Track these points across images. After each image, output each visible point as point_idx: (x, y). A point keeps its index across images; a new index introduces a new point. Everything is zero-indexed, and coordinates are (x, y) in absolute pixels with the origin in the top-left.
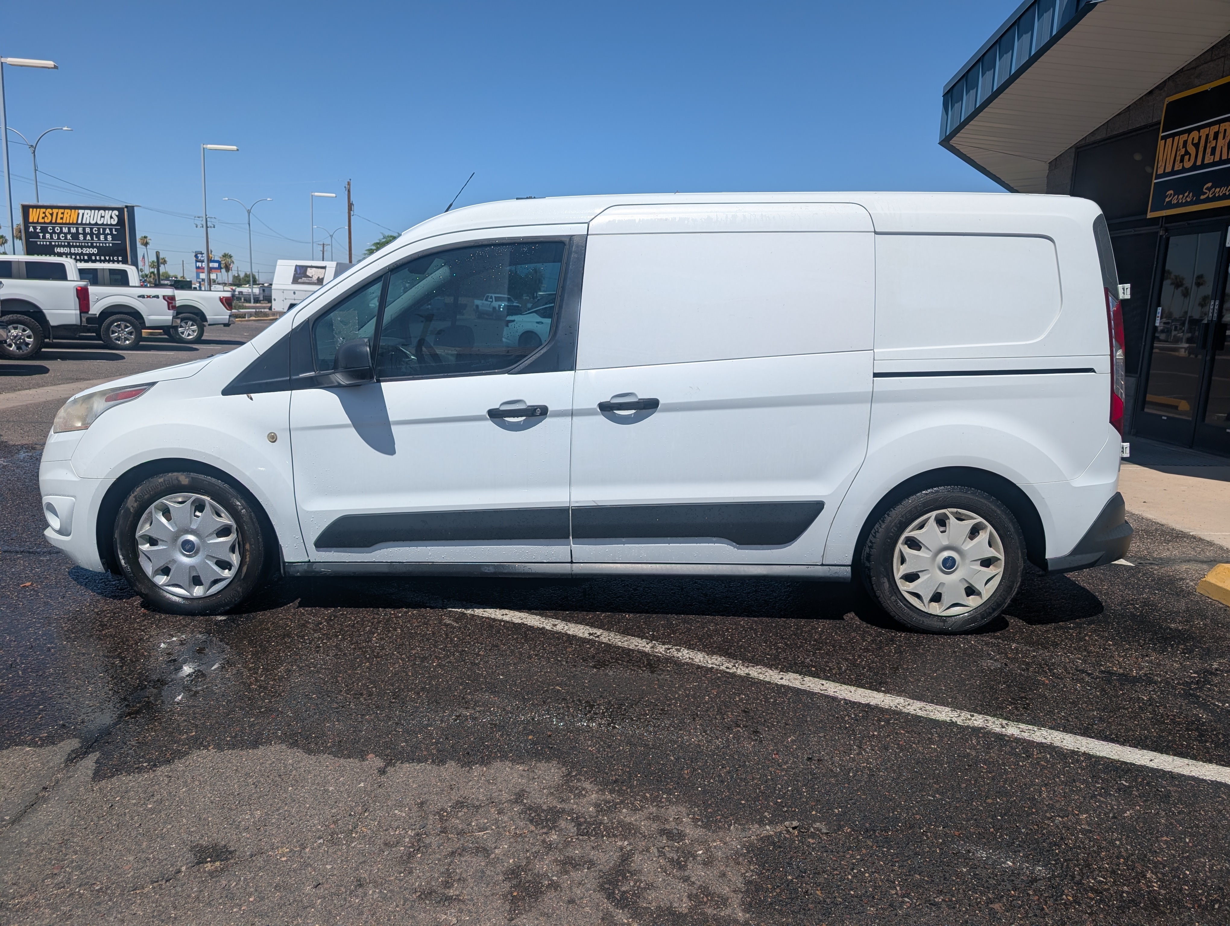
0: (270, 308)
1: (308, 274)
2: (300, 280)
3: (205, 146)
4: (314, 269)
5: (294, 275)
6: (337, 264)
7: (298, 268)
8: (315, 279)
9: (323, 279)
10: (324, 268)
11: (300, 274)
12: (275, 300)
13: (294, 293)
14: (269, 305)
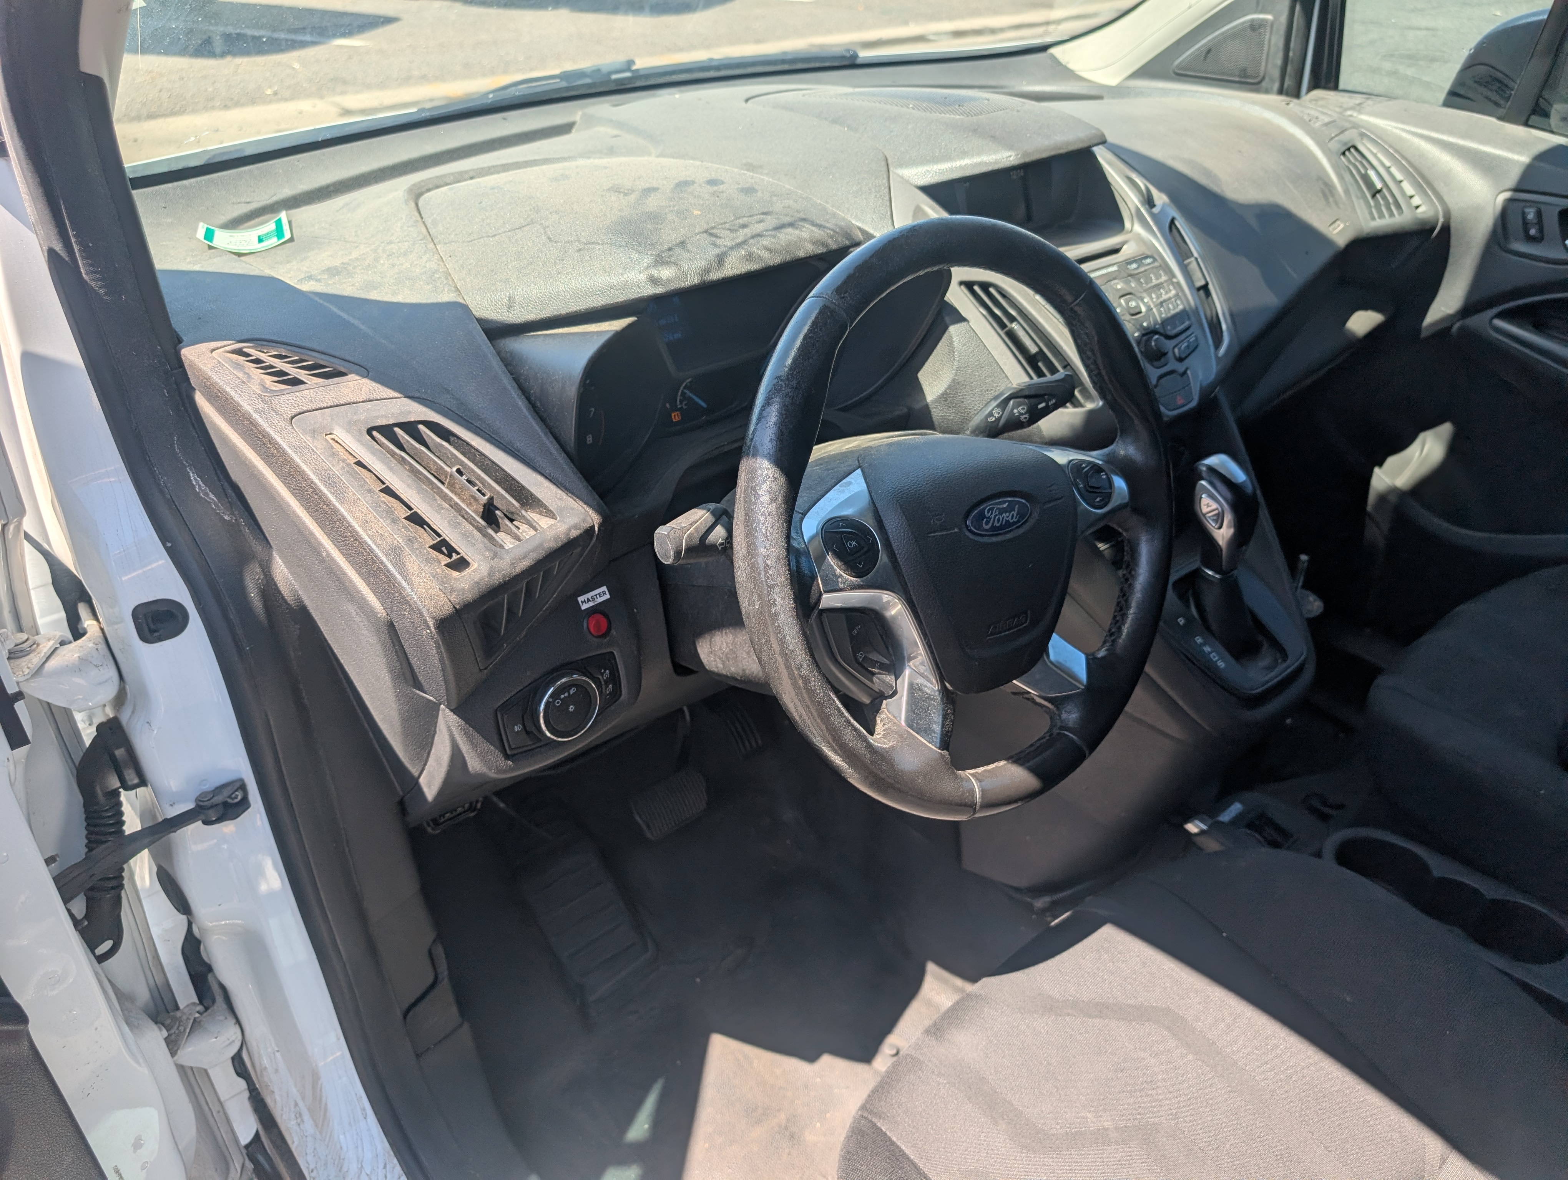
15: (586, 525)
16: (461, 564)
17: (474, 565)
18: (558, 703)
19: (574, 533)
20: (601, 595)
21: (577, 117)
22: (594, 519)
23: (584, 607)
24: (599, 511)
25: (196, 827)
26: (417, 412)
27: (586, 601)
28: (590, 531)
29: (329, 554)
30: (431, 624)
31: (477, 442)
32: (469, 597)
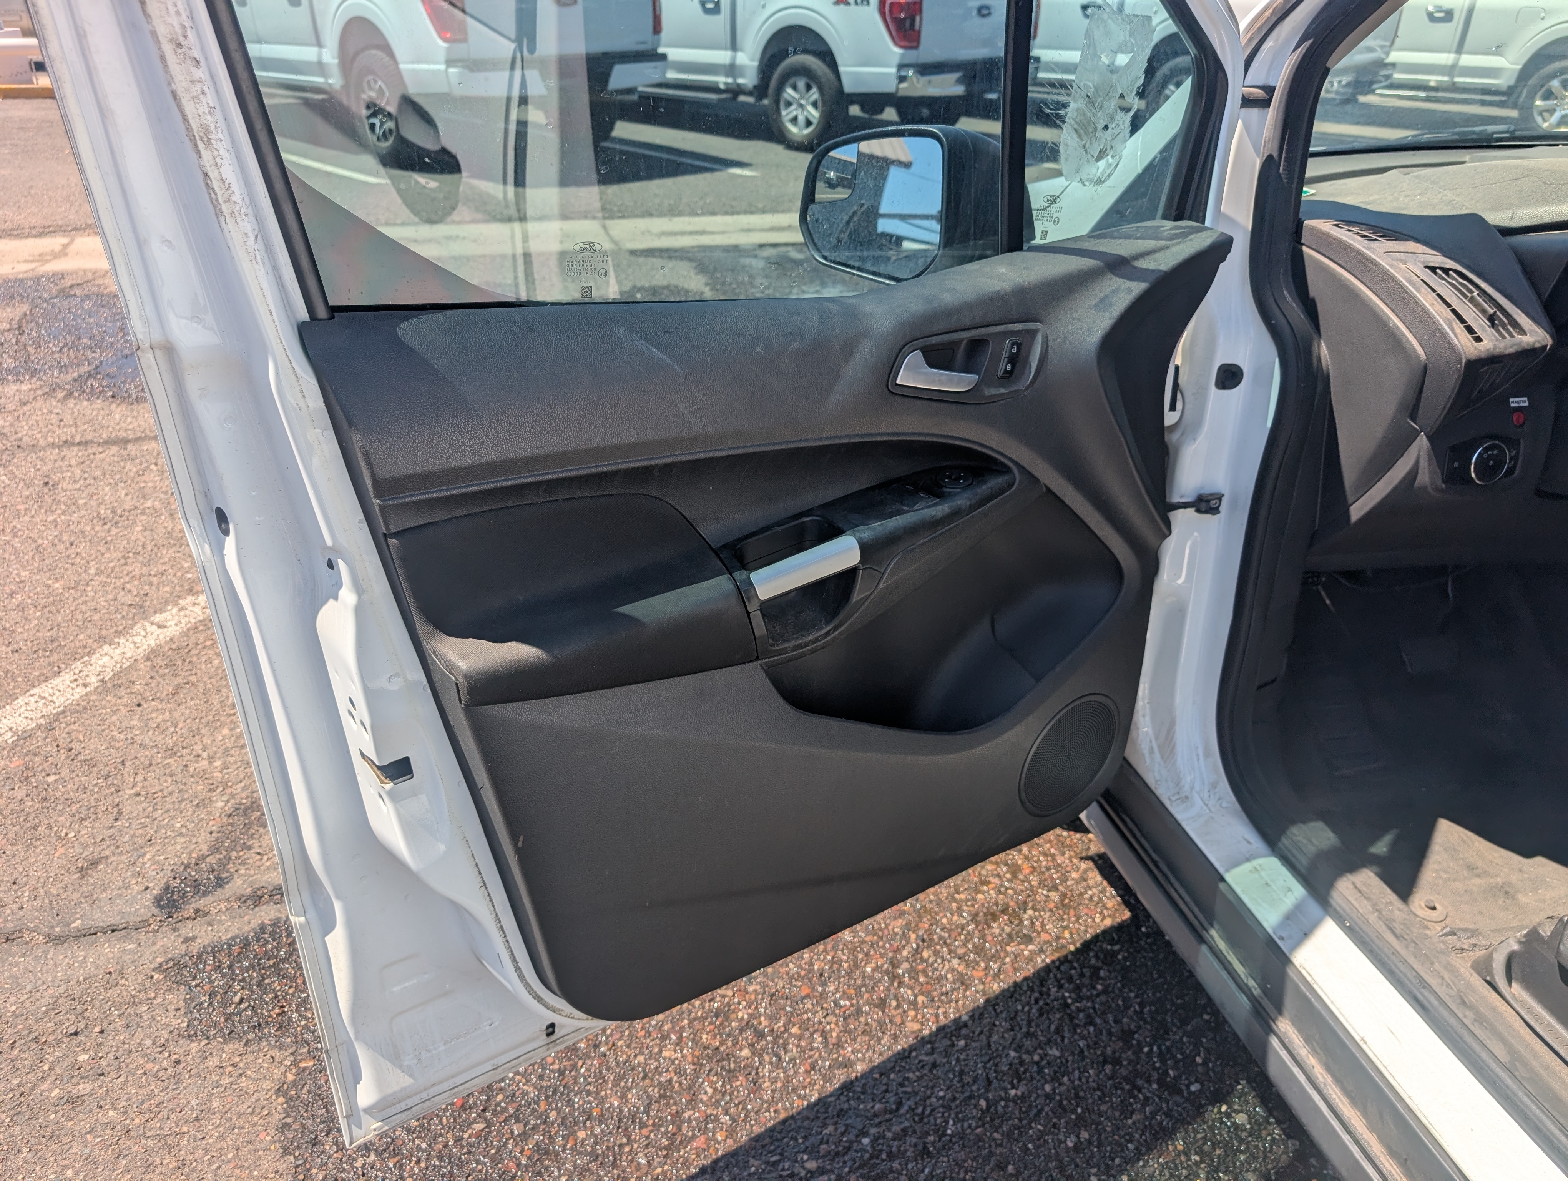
15: (1544, 343)
16: (1478, 339)
17: (1485, 342)
18: (1485, 456)
19: (1537, 345)
20: (1522, 402)
21: (1467, 158)
22: (1549, 341)
23: (1513, 405)
24: (1552, 336)
25: (1191, 511)
26: (1450, 264)
27: (1515, 402)
28: (1545, 347)
29: (1395, 324)
30: (1464, 361)
31: (1483, 285)
32: (1483, 355)
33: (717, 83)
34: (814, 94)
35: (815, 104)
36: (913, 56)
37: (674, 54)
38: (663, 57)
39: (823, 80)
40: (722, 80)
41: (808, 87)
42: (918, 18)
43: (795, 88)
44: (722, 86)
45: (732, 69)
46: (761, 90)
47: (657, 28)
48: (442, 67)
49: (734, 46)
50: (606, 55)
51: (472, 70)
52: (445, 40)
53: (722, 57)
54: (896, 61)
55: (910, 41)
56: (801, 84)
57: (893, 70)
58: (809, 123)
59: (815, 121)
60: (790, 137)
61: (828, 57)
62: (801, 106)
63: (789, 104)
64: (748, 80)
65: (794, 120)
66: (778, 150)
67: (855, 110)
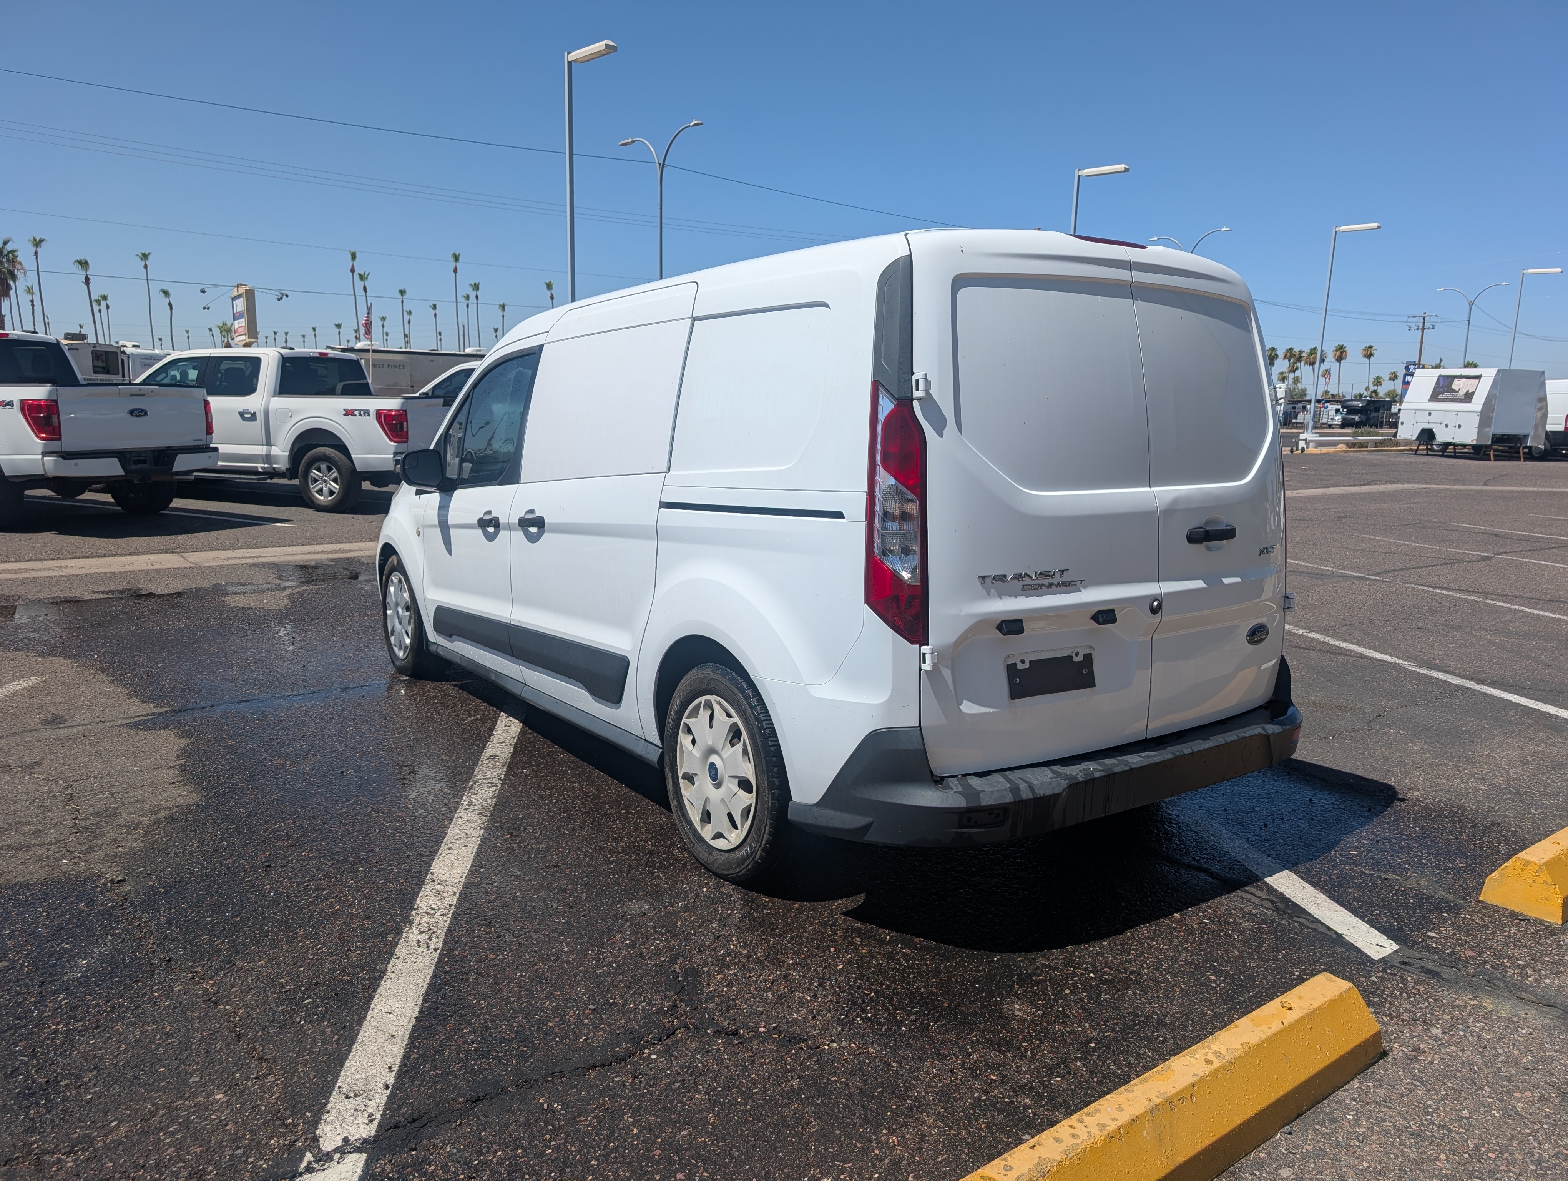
0: (1395, 435)
1: (1454, 387)
2: (1441, 396)
3: (1337, 229)
4: (1464, 380)
5: (1435, 388)
6: (1499, 371)
7: (1441, 379)
8: (1462, 393)
9: (1473, 393)
10: (1478, 377)
11: (1442, 387)
12: (1402, 423)
13: (1430, 414)
14: (1394, 431)
33: (257, 467)
34: (335, 474)
35: (335, 480)
36: (403, 447)
37: (223, 449)
38: (216, 450)
39: (340, 463)
40: (260, 466)
41: (329, 469)
42: (405, 424)
43: (319, 470)
44: (260, 470)
45: (268, 458)
46: (292, 472)
47: (209, 430)
48: (40, 457)
49: (269, 443)
50: (169, 448)
51: (64, 458)
52: (43, 439)
53: (261, 450)
54: (392, 450)
55: (401, 437)
56: (323, 466)
57: (392, 456)
58: (331, 493)
59: (336, 491)
60: (319, 502)
61: (343, 449)
62: (325, 481)
63: (315, 481)
64: (282, 465)
65: (320, 492)
66: (310, 511)
67: (366, 485)
